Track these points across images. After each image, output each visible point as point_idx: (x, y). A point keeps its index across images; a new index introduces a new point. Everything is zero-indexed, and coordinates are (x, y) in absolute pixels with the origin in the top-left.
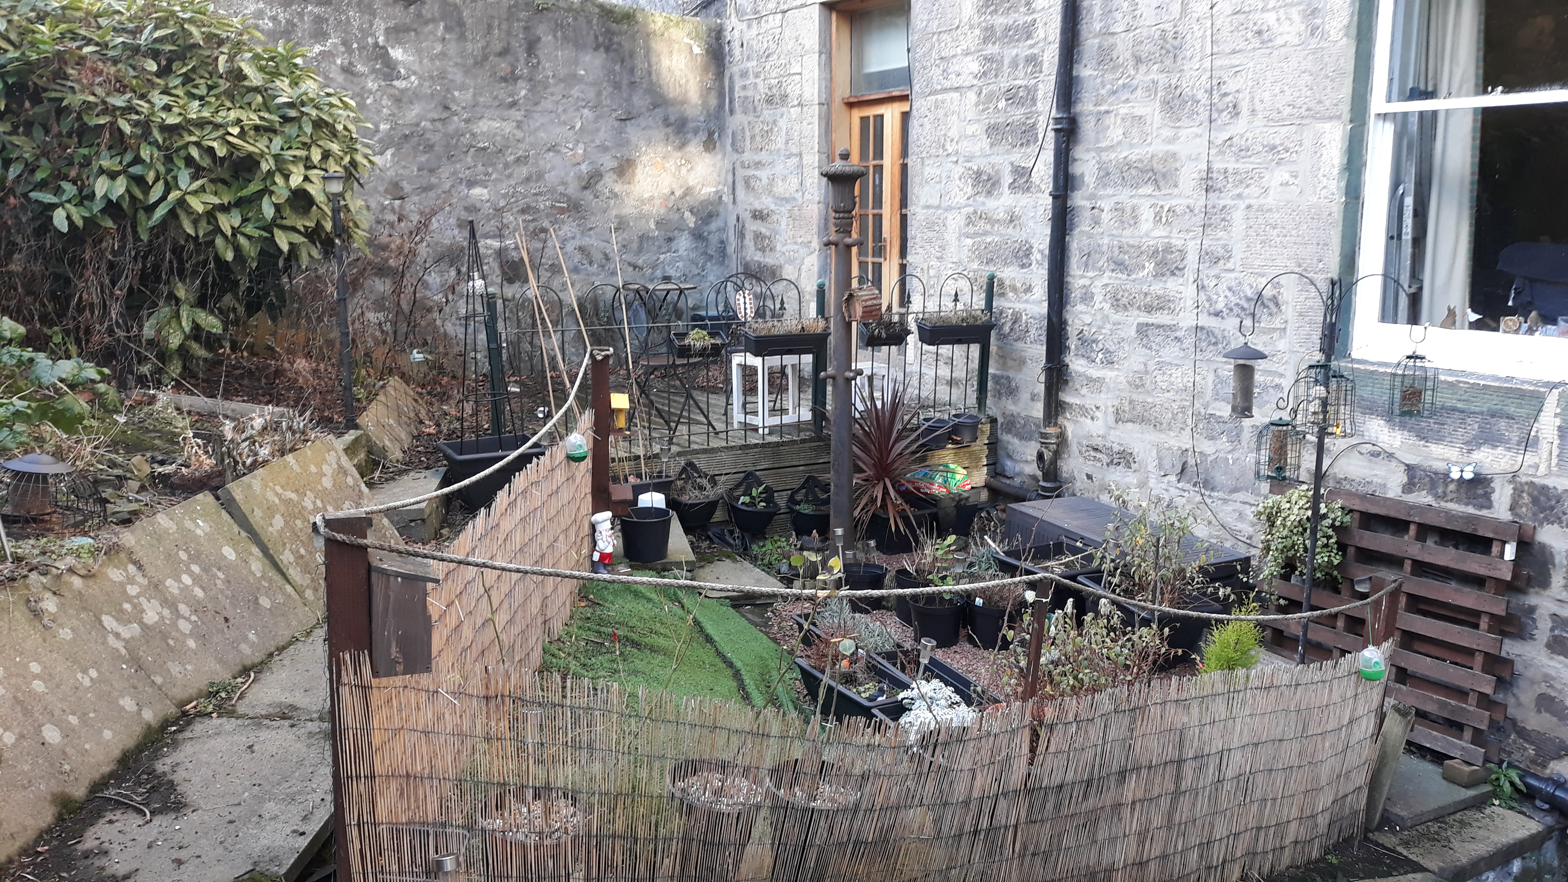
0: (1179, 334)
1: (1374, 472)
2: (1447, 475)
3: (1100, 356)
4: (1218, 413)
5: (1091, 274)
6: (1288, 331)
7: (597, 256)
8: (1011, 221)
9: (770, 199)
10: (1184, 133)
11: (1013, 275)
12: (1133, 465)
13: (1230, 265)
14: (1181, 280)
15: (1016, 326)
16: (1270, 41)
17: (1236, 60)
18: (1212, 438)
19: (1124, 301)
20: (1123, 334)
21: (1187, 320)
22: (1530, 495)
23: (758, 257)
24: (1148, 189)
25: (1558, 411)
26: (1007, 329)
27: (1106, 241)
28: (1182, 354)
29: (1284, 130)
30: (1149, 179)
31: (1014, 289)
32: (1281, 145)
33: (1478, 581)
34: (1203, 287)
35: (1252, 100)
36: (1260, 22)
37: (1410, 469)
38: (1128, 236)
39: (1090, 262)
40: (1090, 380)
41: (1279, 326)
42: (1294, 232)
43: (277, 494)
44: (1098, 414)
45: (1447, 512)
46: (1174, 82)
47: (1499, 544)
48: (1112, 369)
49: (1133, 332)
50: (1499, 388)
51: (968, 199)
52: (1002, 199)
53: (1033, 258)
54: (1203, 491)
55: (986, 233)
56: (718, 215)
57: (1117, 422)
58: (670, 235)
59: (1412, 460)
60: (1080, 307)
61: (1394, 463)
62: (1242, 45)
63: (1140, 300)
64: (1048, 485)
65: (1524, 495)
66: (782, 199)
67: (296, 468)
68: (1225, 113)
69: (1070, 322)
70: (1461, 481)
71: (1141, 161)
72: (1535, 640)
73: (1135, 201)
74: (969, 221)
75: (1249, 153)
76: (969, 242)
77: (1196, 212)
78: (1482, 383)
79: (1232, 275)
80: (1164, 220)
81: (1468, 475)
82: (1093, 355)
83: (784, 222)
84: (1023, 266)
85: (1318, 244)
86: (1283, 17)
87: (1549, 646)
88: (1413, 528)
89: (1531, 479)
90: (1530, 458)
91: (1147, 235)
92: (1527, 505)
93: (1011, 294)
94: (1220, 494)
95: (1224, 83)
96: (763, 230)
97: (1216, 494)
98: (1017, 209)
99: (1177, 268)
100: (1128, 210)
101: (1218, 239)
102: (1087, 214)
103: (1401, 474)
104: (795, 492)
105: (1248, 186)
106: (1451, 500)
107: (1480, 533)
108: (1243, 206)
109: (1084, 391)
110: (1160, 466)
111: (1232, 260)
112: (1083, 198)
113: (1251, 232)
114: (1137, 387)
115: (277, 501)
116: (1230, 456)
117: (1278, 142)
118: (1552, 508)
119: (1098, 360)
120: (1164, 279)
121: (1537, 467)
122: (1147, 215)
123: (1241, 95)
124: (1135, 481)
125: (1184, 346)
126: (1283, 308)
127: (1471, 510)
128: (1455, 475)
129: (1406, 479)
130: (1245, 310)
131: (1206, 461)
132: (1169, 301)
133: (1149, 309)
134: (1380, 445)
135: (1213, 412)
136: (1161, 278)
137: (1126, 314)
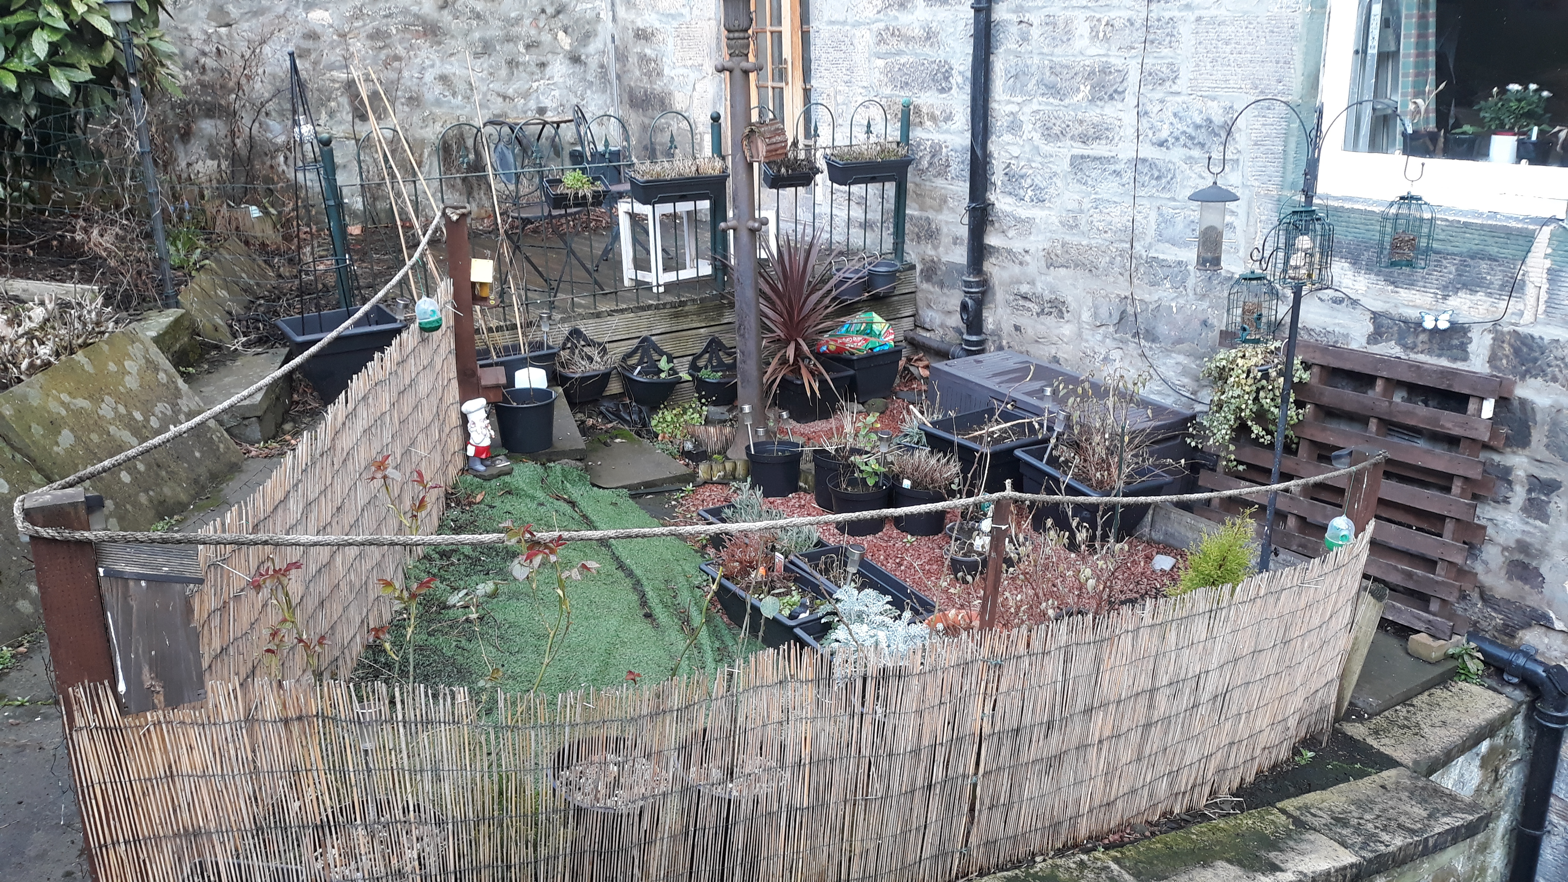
0: (1117, 167)
1: (1337, 321)
2: (1419, 324)
3: (1030, 193)
4: (1161, 257)
5: (1019, 99)
6: (1241, 164)
7: (461, 86)
8: (928, 38)
9: (654, 16)
11: (930, 101)
12: (1065, 314)
14: (1120, 106)
15: (936, 160)
18: (1154, 284)
19: (1056, 130)
20: (1054, 168)
21: (1125, 151)
22: (1511, 345)
23: (645, 83)
25: (1549, 251)
26: (925, 163)
27: (1036, 60)
28: (1121, 190)
31: (933, 118)
33: (1452, 441)
34: (1146, 113)
37: (1376, 316)
38: (1061, 54)
39: (1019, 85)
40: (1019, 221)
41: (1231, 157)
42: (1249, 49)
43: (63, 403)
44: (1027, 258)
45: (1418, 367)
47: (1477, 400)
48: (1042, 208)
49: (1065, 165)
50: (1482, 226)
51: (879, 12)
52: (917, 13)
53: (953, 81)
54: (1143, 342)
55: (900, 53)
56: (596, 35)
57: (1048, 267)
58: (543, 59)
59: (1378, 306)
60: (1007, 137)
61: (1359, 311)
63: (1074, 129)
64: (974, 338)
65: (1505, 345)
66: (668, 15)
67: (89, 368)
69: (996, 155)
70: (1435, 331)
72: (1509, 503)
73: (1068, 13)
74: (881, 40)
76: (881, 63)
77: (1137, 25)
78: (1463, 219)
79: (1179, 99)
80: (1101, 35)
81: (1443, 325)
82: (1022, 192)
83: (670, 41)
84: (942, 90)
85: (1277, 62)
87: (1524, 509)
88: (1379, 383)
89: (1512, 328)
90: (1515, 305)
91: (1081, 53)
92: (1507, 357)
93: (928, 124)
94: (1162, 346)
96: (648, 51)
97: (1157, 346)
98: (934, 24)
99: (1116, 91)
100: (1061, 26)
101: (1162, 58)
102: (1014, 29)
103: (1367, 322)
104: (697, 357)
106: (1422, 352)
107: (1456, 389)
108: (1193, 19)
109: (1011, 233)
110: (1096, 315)
111: (1179, 82)
112: (1009, 11)
113: (1201, 49)
114: (1071, 227)
115: (64, 412)
116: (1174, 304)
118: (1535, 360)
119: (1027, 198)
120: (1101, 104)
121: (1521, 314)
122: (1082, 28)
124: (1068, 332)
125: (1124, 180)
126: (1237, 136)
127: (1444, 362)
128: (1429, 324)
129: (1371, 328)
130: (1192, 138)
131: (1147, 310)
132: (1107, 129)
133: (1084, 139)
134: (1343, 290)
135: (1155, 255)
136: (1098, 103)
137: (1059, 144)
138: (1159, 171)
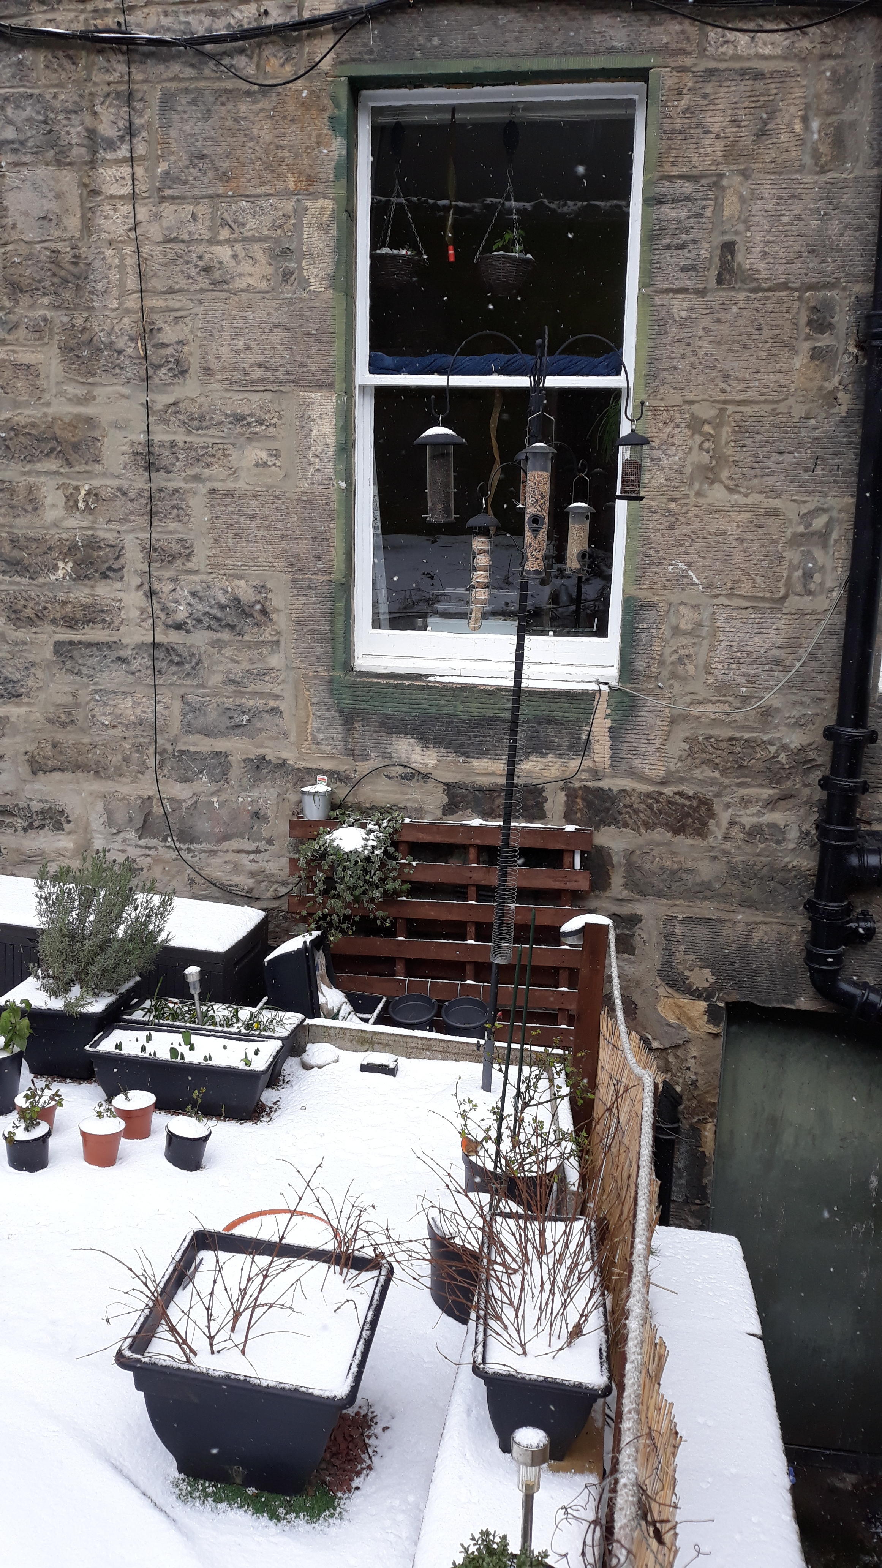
0: (122, 653)
1: (407, 797)
4: (192, 749)
6: (282, 644)
10: (98, 391)
12: (66, 826)
13: (189, 565)
14: (118, 585)
16: (226, 282)
17: (173, 302)
18: (185, 780)
19: (28, 612)
20: (31, 657)
21: (132, 635)
22: (583, 799)
24: (52, 465)
25: (609, 711)
28: (131, 679)
29: (255, 397)
30: (52, 450)
32: (252, 415)
34: (154, 593)
35: (204, 355)
36: (208, 256)
37: (449, 788)
38: (25, 526)
41: (270, 638)
42: (280, 525)
46: (79, 322)
47: (568, 854)
48: (18, 705)
49: (48, 654)
50: (545, 693)
54: (178, 845)
57: (34, 773)
59: (451, 777)
61: (431, 784)
62: (183, 283)
63: (57, 612)
65: (577, 800)
68: (164, 370)
71: (33, 425)
73: (31, 480)
75: (205, 424)
77: (132, 495)
79: (196, 578)
80: (81, 505)
85: (314, 539)
86: (242, 254)
88: (472, 851)
89: (583, 784)
90: (585, 762)
91: (56, 525)
92: (581, 810)
94: (205, 846)
95: (160, 330)
97: (198, 846)
99: (110, 568)
100: (23, 493)
101: (171, 532)
103: (441, 795)
105: (208, 465)
107: (548, 847)
108: (205, 491)
110: (110, 822)
111: (194, 559)
113: (219, 524)
114: (64, 725)
116: (215, 799)
117: (248, 412)
118: (608, 810)
120: (92, 582)
122: (53, 497)
123: (186, 349)
124: (71, 845)
125: (135, 668)
126: (274, 616)
127: (525, 823)
129: (446, 800)
130: (218, 620)
131: (180, 808)
132: (102, 611)
133: (71, 623)
134: (412, 765)
135: (185, 748)
136: (86, 581)
137: (34, 630)
138: (180, 656)
